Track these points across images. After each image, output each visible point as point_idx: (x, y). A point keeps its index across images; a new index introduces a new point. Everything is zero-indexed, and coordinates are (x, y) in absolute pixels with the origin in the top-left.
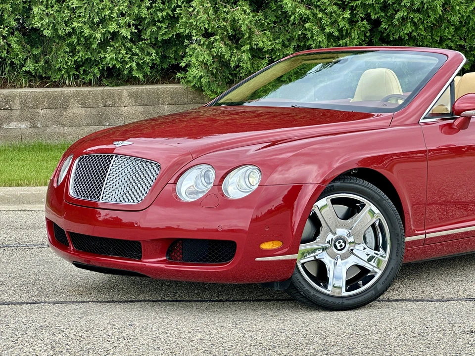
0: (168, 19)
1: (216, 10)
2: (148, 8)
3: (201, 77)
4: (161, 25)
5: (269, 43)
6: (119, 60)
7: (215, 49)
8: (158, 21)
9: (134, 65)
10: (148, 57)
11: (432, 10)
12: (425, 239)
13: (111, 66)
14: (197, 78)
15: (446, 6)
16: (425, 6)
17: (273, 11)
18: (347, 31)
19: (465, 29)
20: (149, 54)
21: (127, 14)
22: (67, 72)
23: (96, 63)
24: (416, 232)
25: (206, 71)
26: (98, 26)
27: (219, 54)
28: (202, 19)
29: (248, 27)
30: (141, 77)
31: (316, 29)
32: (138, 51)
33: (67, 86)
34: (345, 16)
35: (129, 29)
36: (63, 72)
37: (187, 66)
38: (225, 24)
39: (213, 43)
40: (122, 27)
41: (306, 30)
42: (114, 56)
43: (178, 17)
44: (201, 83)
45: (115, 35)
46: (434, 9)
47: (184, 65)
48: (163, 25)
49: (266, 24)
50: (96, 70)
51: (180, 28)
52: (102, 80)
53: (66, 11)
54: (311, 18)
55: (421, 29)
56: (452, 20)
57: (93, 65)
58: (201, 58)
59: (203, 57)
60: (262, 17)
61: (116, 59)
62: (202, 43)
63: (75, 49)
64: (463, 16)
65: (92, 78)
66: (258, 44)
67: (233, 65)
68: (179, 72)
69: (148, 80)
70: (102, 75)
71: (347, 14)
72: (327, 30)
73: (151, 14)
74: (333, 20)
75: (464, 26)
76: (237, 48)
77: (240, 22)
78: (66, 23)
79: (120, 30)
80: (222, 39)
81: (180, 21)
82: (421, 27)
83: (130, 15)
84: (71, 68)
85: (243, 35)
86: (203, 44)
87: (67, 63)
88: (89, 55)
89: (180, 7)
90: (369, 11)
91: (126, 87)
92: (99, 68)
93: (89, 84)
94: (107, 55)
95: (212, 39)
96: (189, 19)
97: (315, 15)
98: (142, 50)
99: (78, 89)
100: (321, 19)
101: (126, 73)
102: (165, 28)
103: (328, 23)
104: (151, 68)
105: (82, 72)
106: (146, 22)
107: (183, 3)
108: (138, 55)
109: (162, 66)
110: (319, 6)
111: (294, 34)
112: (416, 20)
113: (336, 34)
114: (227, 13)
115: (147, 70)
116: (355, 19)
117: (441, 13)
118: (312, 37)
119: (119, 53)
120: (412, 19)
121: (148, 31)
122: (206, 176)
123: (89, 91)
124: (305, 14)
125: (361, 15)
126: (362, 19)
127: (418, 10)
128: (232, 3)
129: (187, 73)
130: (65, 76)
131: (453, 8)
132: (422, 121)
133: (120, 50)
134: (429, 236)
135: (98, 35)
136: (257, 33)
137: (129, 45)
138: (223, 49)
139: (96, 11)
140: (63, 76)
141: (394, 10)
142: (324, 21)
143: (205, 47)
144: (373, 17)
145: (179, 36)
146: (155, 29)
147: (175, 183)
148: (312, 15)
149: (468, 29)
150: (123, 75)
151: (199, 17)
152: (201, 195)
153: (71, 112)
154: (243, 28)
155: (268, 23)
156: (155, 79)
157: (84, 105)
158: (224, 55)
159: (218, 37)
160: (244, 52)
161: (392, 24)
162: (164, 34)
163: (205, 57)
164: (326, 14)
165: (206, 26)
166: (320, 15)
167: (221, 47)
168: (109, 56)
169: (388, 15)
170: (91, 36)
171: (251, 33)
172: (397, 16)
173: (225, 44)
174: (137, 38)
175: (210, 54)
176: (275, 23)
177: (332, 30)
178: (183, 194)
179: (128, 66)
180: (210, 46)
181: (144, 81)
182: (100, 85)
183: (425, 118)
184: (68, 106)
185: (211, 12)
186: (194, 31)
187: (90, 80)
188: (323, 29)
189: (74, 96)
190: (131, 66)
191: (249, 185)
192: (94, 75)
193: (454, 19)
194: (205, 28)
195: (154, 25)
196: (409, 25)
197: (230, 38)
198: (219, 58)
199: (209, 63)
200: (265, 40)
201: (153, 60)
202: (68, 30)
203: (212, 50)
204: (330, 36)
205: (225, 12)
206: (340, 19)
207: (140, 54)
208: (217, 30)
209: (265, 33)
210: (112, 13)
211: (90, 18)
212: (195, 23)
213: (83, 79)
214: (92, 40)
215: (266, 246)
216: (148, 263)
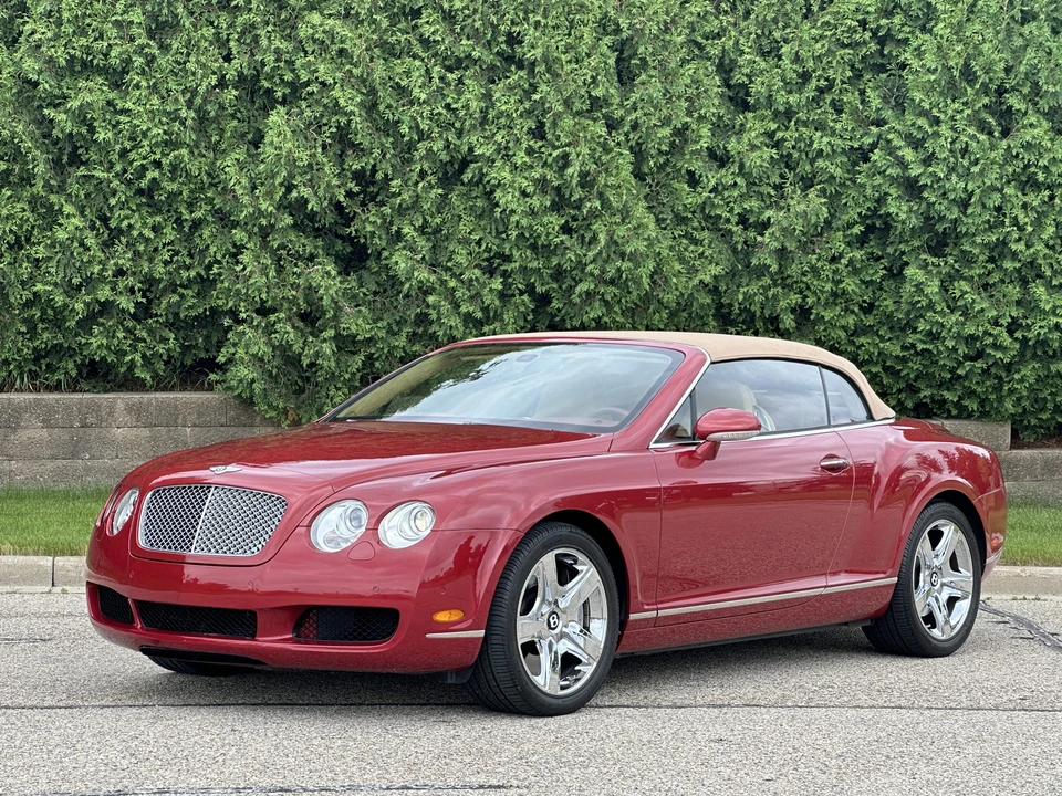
0: (197, 283)
1: (280, 270)
2: (166, 263)
3: (253, 381)
4: (185, 292)
5: (368, 327)
6: (113, 348)
7: (277, 335)
8: (182, 286)
9: (138, 358)
10: (162, 346)
11: (635, 282)
12: (657, 618)
13: (98, 359)
14: (245, 382)
15: (655, 277)
16: (624, 276)
17: (372, 273)
18: (496, 311)
19: (685, 314)
20: (164, 340)
21: (129, 272)
22: (19, 367)
23: (71, 353)
24: (646, 607)
25: (260, 371)
26: (79, 288)
27: (284, 343)
28: (258, 284)
29: (333, 299)
30: (148, 378)
31: (446, 306)
32: (145, 334)
33: (17, 391)
34: (494, 286)
35: (132, 298)
36: (12, 367)
37: (230, 361)
38: (294, 293)
39: (273, 325)
40: (121, 292)
41: (428, 306)
42: (105, 341)
43: (215, 280)
44: (252, 390)
45: (106, 307)
46: (638, 282)
47: (223, 360)
48: (190, 293)
49: (361, 295)
50: (71, 365)
51: (217, 298)
52: (78, 381)
53: (25, 265)
54: (438, 287)
55: (616, 312)
56: (665, 300)
57: (64, 355)
58: (254, 350)
59: (256, 348)
60: (354, 284)
61: (108, 348)
62: (255, 323)
63: (35, 328)
64: (682, 294)
65: (62, 377)
66: (348, 328)
67: (305, 362)
68: (213, 372)
69: (158, 383)
70: (80, 373)
71: (497, 284)
72: (464, 309)
73: (170, 274)
74: (473, 292)
75: (684, 310)
76: (312, 334)
77: (321, 291)
78: (23, 283)
79: (116, 298)
80: (289, 319)
81: (218, 286)
82: (617, 309)
83: (134, 274)
84: (25, 360)
85: (324, 313)
86: (257, 326)
87: (19, 350)
88: (60, 339)
89: (219, 262)
90: (532, 280)
91: (121, 395)
92: (75, 361)
93: (57, 388)
94: (93, 340)
95: (273, 318)
96: (235, 283)
97: (443, 283)
98: (151, 332)
99: (38, 396)
100: (454, 290)
101: (122, 370)
102: (193, 297)
103: (466, 297)
104: (166, 363)
105: (44, 368)
106: (161, 286)
107: (224, 257)
108: (145, 341)
109: (183, 359)
110: (451, 269)
111: (408, 313)
112: (608, 297)
113: (479, 315)
114: (299, 276)
115: (160, 366)
116: (510, 292)
117: (648, 288)
118: (439, 319)
119: (113, 337)
120: (603, 295)
121: (164, 302)
122: (354, 517)
123: (57, 400)
124: (428, 281)
125: (520, 286)
126: (522, 293)
127: (612, 282)
128: (307, 259)
129: (228, 374)
130: (15, 373)
131: (666, 281)
132: (652, 446)
133: (114, 331)
134: (661, 613)
135: (79, 306)
136: (347, 309)
137: (130, 324)
138: (292, 336)
139: (77, 265)
140: (10, 372)
141: (574, 279)
142: (458, 294)
143: (260, 331)
144: (539, 289)
145: (216, 312)
146: (175, 298)
147: (309, 526)
148: (439, 283)
149: (690, 314)
150: (117, 375)
151: (252, 281)
152: (344, 546)
153: (23, 435)
154: (326, 301)
155: (364, 294)
156: (170, 382)
157: (47, 424)
158: (291, 346)
159: (282, 315)
160: (325, 340)
161: (571, 303)
162: (190, 307)
163: (261, 347)
164: (462, 282)
165: (264, 296)
166: (452, 284)
167: (288, 333)
168: (96, 341)
169: (564, 287)
170: (65, 306)
171: (338, 309)
172: (578, 290)
173: (293, 327)
174: (143, 312)
175: (269, 343)
176: (375, 293)
177: (471, 309)
179: (128, 359)
180: (270, 330)
181: (151, 387)
182: (74, 391)
183: (656, 442)
184: (18, 424)
185: (272, 273)
186: (242, 304)
187: (59, 382)
188: (456, 306)
189: (28, 407)
190: (132, 360)
192: (66, 373)
193: (669, 298)
194: (261, 299)
195: (174, 292)
196: (597, 304)
197: (304, 317)
198: (283, 351)
199: (266, 358)
200: (360, 321)
201: (169, 350)
202: (27, 295)
203: (273, 336)
204: (468, 318)
205: (294, 273)
206: (485, 291)
207: (148, 340)
208: (282, 304)
209: (360, 311)
210: (102, 270)
211: (65, 277)
212: (244, 291)
213: (46, 379)
214: (66, 313)
215: (442, 617)
216: (265, 642)
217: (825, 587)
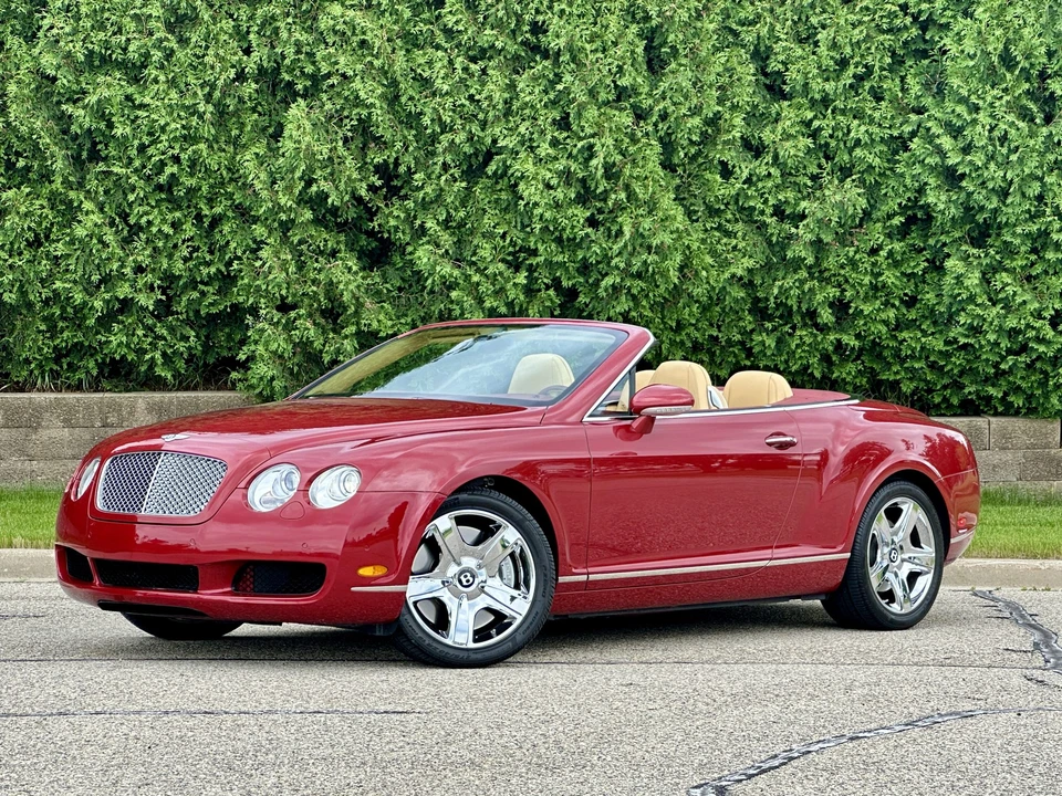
0: (218, 279)
1: (301, 266)
2: (186, 260)
3: (273, 379)
4: (205, 289)
5: (390, 323)
6: (133, 346)
7: (297, 332)
8: (202, 282)
9: (158, 355)
10: (182, 344)
11: (662, 276)
12: (588, 582)
13: (118, 358)
14: (265, 379)
15: (685, 270)
16: (650, 269)
17: (397, 269)
18: (521, 306)
19: (718, 309)
20: (186, 339)
21: (149, 269)
22: (40, 366)
23: (92, 351)
25: (281, 368)
26: (98, 287)
27: (304, 339)
28: (277, 280)
29: (354, 295)
30: (169, 376)
31: (469, 302)
32: (165, 332)
33: (39, 390)
34: (516, 281)
35: (152, 295)
36: (33, 366)
37: (248, 360)
38: (315, 288)
39: (294, 322)
40: (140, 290)
41: (452, 302)
42: (124, 339)
43: (235, 276)
44: (272, 388)
45: (126, 304)
46: (664, 274)
47: (244, 357)
48: (211, 289)
49: (385, 291)
50: (92, 364)
51: (238, 295)
52: (100, 381)
53: (44, 262)
54: (461, 282)
55: (644, 307)
56: (694, 294)
57: (85, 354)
58: (273, 347)
59: (276, 345)
60: (378, 280)
61: (128, 346)
62: (275, 320)
63: (56, 327)
64: (713, 288)
65: (83, 376)
66: (370, 324)
67: (326, 359)
68: (234, 370)
69: (180, 383)
70: (101, 372)
71: (521, 278)
72: (487, 304)
73: (190, 270)
74: (497, 287)
75: (717, 305)
76: (334, 331)
77: (341, 287)
78: (42, 281)
79: (136, 295)
80: (310, 315)
81: (239, 283)
82: (644, 303)
83: (154, 270)
84: (46, 359)
85: (345, 309)
86: (278, 323)
87: (40, 349)
88: (80, 337)
89: (239, 258)
90: (558, 274)
91: (142, 394)
92: (96, 360)
93: (78, 388)
94: (113, 338)
95: (293, 314)
96: (255, 279)
97: (467, 277)
98: (172, 330)
99: (59, 396)
100: (478, 284)
101: (143, 369)
102: (213, 294)
103: (489, 292)
104: (187, 361)
105: (65, 367)
106: (181, 283)
107: (244, 252)
108: (165, 339)
109: (205, 359)
110: (474, 263)
111: (433, 308)
112: (635, 291)
113: (503, 310)
114: (320, 271)
115: (181, 365)
116: (537, 287)
117: (676, 281)
118: (462, 314)
119: (133, 335)
120: (629, 289)
121: (184, 299)
122: (288, 479)
123: (78, 400)
124: (451, 276)
125: (546, 280)
126: (548, 287)
127: (639, 276)
128: (329, 255)
129: (249, 372)
130: (36, 372)
131: (697, 274)
133: (134, 329)
134: (592, 577)
135: (98, 304)
136: (368, 305)
137: (150, 322)
138: (312, 332)
139: (96, 262)
140: (32, 372)
141: (600, 273)
142: (482, 289)
143: (280, 328)
144: (565, 283)
145: (235, 307)
146: (195, 295)
147: (246, 488)
148: (463, 277)
149: (723, 309)
150: (138, 373)
151: (271, 277)
152: (279, 505)
153: (44, 434)
154: (346, 297)
155: (388, 290)
156: (192, 381)
157: (68, 423)
158: (312, 342)
159: (302, 311)
160: (346, 337)
161: (597, 298)
162: (211, 304)
163: (280, 344)
164: (487, 276)
165: (284, 292)
166: (476, 278)
167: (308, 329)
168: (116, 339)
169: (591, 281)
170: (85, 304)
171: (360, 306)
172: (603, 284)
173: (315, 324)
174: (164, 309)
175: (289, 339)
176: (400, 289)
177: (495, 304)
178: (257, 503)
179: (147, 357)
180: (289, 326)
181: (174, 385)
182: (96, 391)
183: (590, 416)
184: (39, 425)
185: (292, 269)
186: (262, 300)
187: (80, 381)
188: (480, 301)
189: (50, 407)
190: (153, 358)
191: (344, 491)
192: (88, 372)
193: (699, 291)
194: (281, 296)
195: (195, 289)
196: (623, 298)
197: (325, 313)
198: (304, 346)
199: (286, 355)
200: (381, 317)
201: (190, 348)
202: (46, 293)
203: (293, 332)
204: (492, 313)
205: (315, 269)
206: (509, 286)
207: (169, 338)
208: (302, 301)
209: (382, 307)
210: (122, 266)
211: (84, 275)
212: (264, 287)
213: (68, 378)
214: (86, 311)
215: (366, 571)
216: (207, 595)
217: (771, 559)
